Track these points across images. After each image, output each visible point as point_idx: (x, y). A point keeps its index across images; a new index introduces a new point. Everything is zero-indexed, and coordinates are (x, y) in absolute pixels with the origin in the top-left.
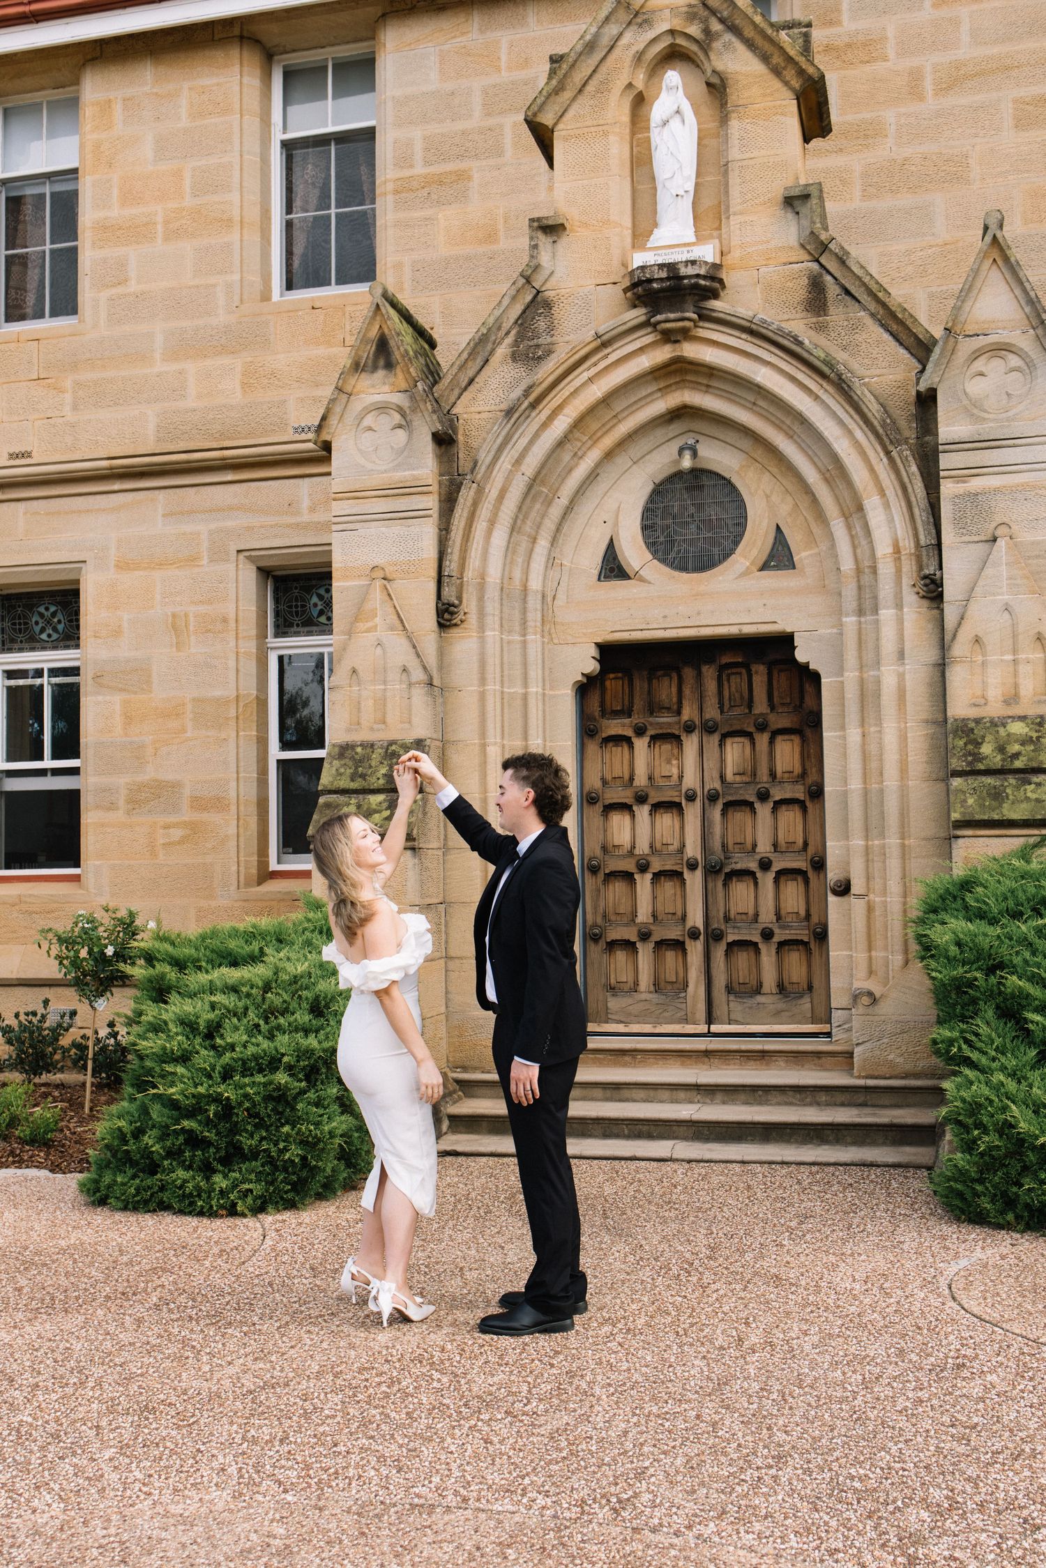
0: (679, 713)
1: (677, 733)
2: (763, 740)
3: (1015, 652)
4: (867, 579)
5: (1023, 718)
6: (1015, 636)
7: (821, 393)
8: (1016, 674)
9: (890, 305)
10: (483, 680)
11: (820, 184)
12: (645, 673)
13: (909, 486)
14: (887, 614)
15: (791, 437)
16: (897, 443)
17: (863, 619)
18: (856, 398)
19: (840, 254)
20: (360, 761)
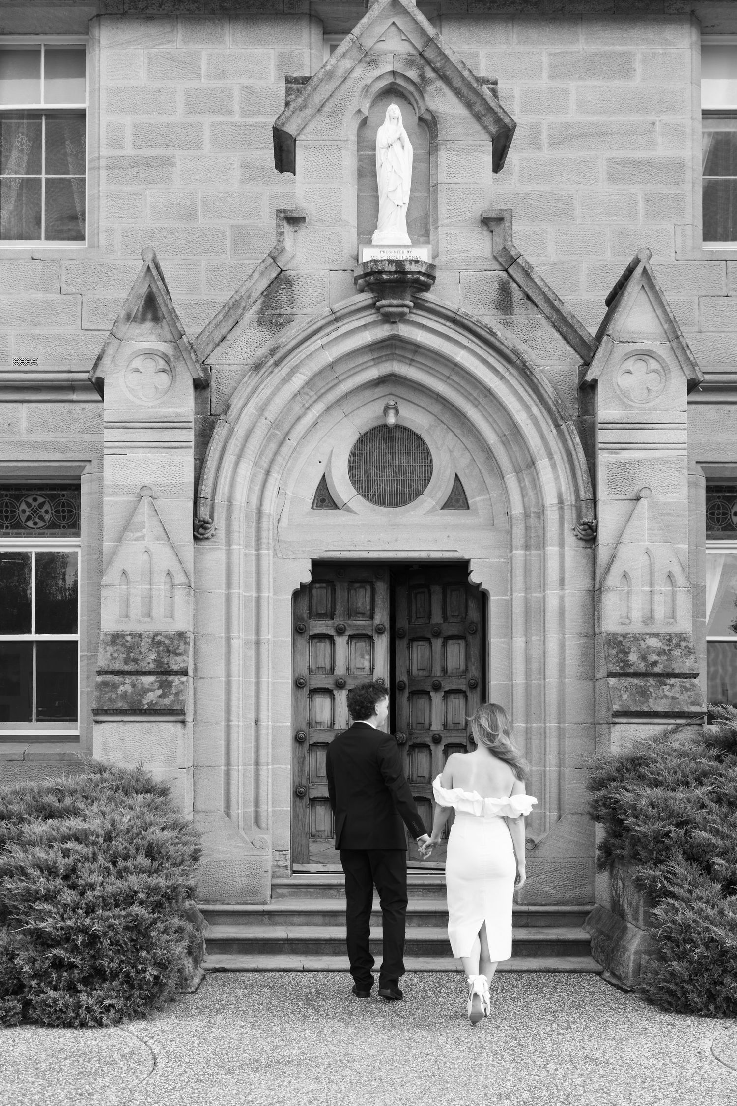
0: (372, 617)
1: (370, 633)
2: (437, 643)
3: (651, 584)
4: (533, 521)
5: (657, 635)
6: (651, 573)
7: (506, 375)
8: (651, 602)
9: (562, 311)
10: (229, 585)
11: (511, 211)
12: (346, 585)
13: (574, 453)
14: (552, 550)
15: (476, 406)
16: (565, 419)
17: (528, 553)
18: (535, 381)
19: (526, 267)
20: (131, 648)
